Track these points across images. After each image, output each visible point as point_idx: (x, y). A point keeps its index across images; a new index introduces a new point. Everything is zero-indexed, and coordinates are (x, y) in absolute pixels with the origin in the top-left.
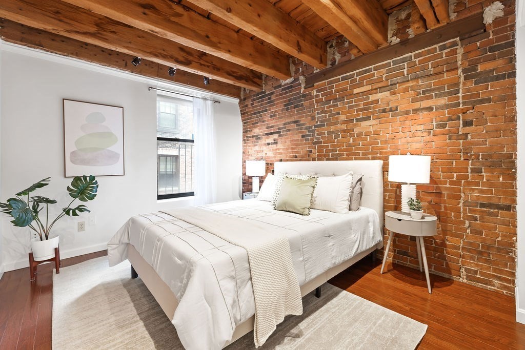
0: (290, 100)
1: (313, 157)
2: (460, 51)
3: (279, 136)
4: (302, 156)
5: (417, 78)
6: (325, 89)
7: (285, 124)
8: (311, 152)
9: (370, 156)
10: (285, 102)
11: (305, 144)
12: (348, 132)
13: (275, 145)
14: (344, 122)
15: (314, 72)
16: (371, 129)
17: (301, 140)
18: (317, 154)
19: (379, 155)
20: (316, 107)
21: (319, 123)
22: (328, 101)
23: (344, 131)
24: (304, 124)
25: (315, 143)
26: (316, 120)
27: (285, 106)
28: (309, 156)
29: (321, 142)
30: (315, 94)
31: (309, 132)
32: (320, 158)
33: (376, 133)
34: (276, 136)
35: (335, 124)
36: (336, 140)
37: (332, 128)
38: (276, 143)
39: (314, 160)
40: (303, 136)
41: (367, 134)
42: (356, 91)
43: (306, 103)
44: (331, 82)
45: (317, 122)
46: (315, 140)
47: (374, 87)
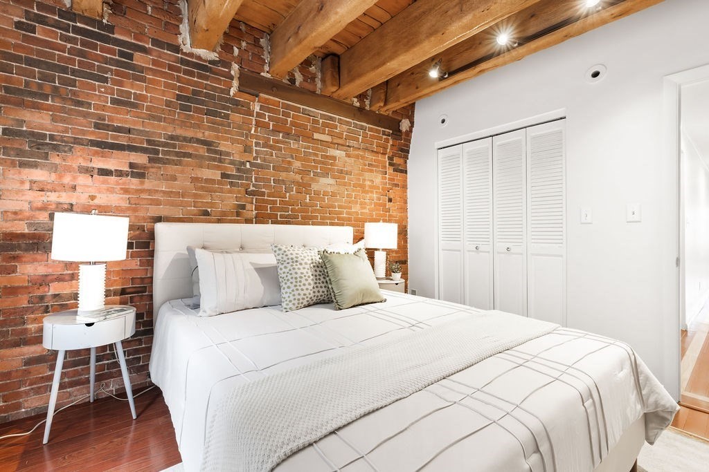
0: (195, 92)
1: (249, 217)
2: (391, 142)
3: (151, 160)
4: (224, 214)
5: (366, 149)
6: (276, 112)
7: (172, 138)
8: (243, 207)
9: (328, 221)
10: (180, 89)
11: (230, 192)
12: (304, 187)
13: (135, 181)
14: (300, 172)
15: (262, 74)
16: (329, 189)
17: (219, 183)
18: (254, 212)
19: (336, 221)
20: (253, 132)
21: (259, 161)
22: (276, 131)
23: (298, 184)
24: (228, 154)
25: (253, 193)
26: (254, 155)
27: (179, 97)
28: (238, 214)
29: (263, 194)
30: (257, 109)
31: (238, 170)
32: (261, 219)
33: (334, 194)
34: (141, 159)
35: (287, 170)
36: (288, 194)
37: (283, 175)
38: (141, 176)
39: (248, 221)
40: (224, 176)
41: (325, 193)
42: (316, 136)
43: (236, 117)
44: (288, 107)
45: (255, 158)
46: (252, 188)
47: (335, 141)
